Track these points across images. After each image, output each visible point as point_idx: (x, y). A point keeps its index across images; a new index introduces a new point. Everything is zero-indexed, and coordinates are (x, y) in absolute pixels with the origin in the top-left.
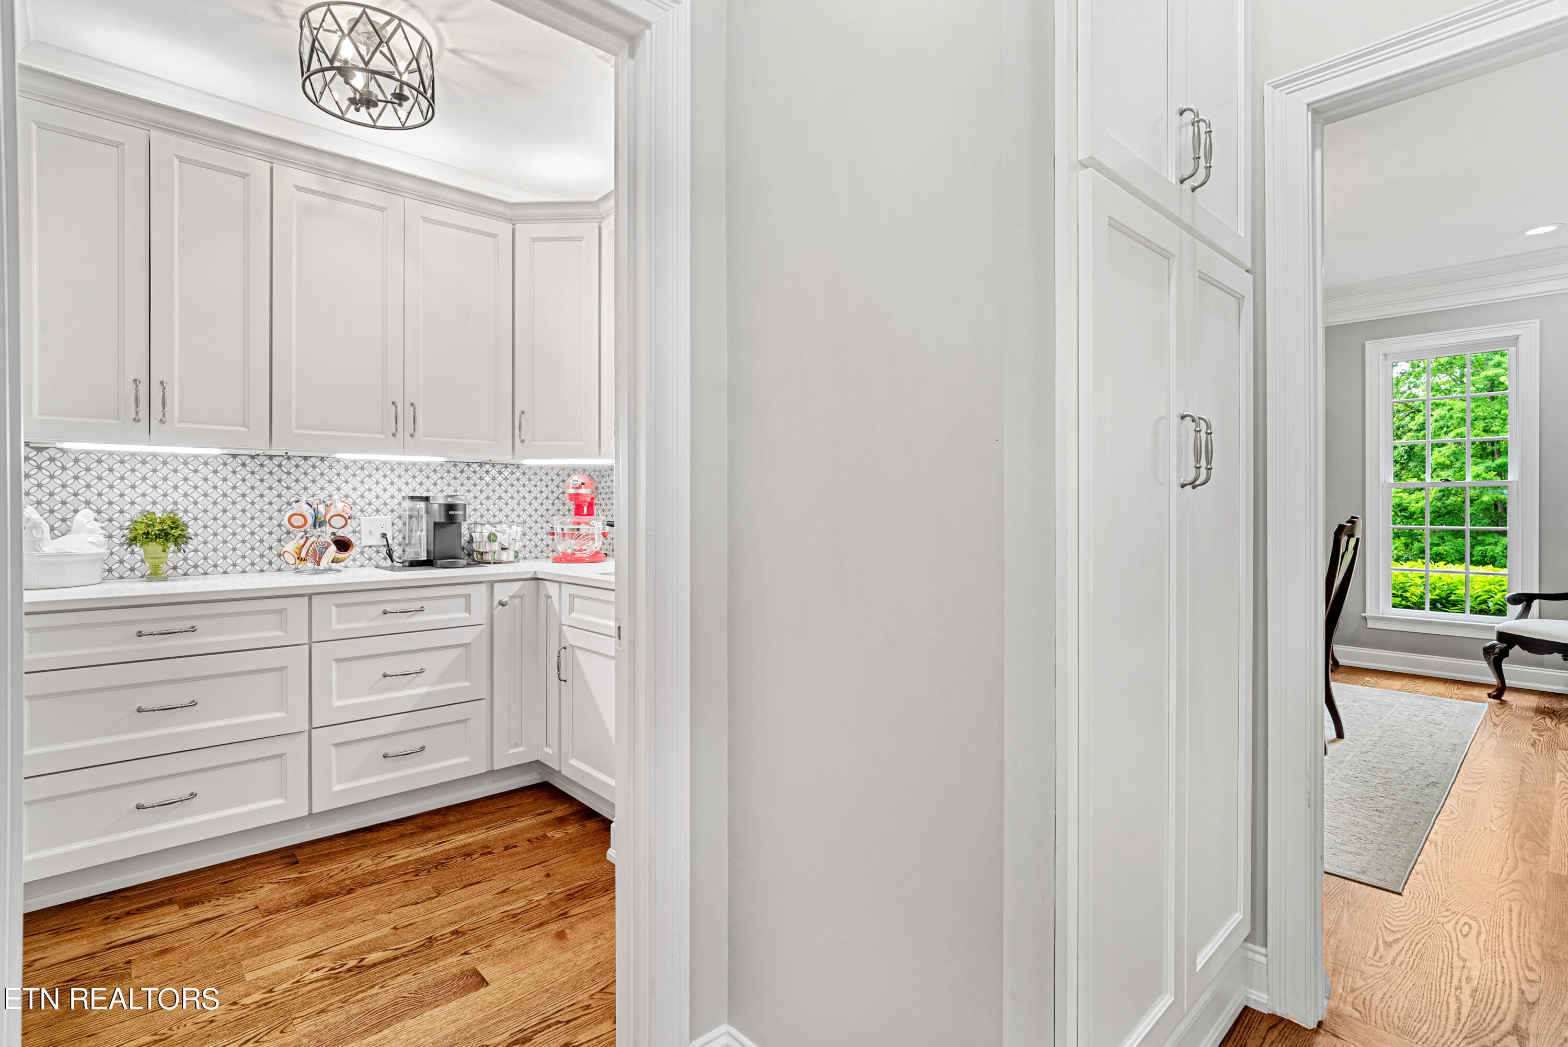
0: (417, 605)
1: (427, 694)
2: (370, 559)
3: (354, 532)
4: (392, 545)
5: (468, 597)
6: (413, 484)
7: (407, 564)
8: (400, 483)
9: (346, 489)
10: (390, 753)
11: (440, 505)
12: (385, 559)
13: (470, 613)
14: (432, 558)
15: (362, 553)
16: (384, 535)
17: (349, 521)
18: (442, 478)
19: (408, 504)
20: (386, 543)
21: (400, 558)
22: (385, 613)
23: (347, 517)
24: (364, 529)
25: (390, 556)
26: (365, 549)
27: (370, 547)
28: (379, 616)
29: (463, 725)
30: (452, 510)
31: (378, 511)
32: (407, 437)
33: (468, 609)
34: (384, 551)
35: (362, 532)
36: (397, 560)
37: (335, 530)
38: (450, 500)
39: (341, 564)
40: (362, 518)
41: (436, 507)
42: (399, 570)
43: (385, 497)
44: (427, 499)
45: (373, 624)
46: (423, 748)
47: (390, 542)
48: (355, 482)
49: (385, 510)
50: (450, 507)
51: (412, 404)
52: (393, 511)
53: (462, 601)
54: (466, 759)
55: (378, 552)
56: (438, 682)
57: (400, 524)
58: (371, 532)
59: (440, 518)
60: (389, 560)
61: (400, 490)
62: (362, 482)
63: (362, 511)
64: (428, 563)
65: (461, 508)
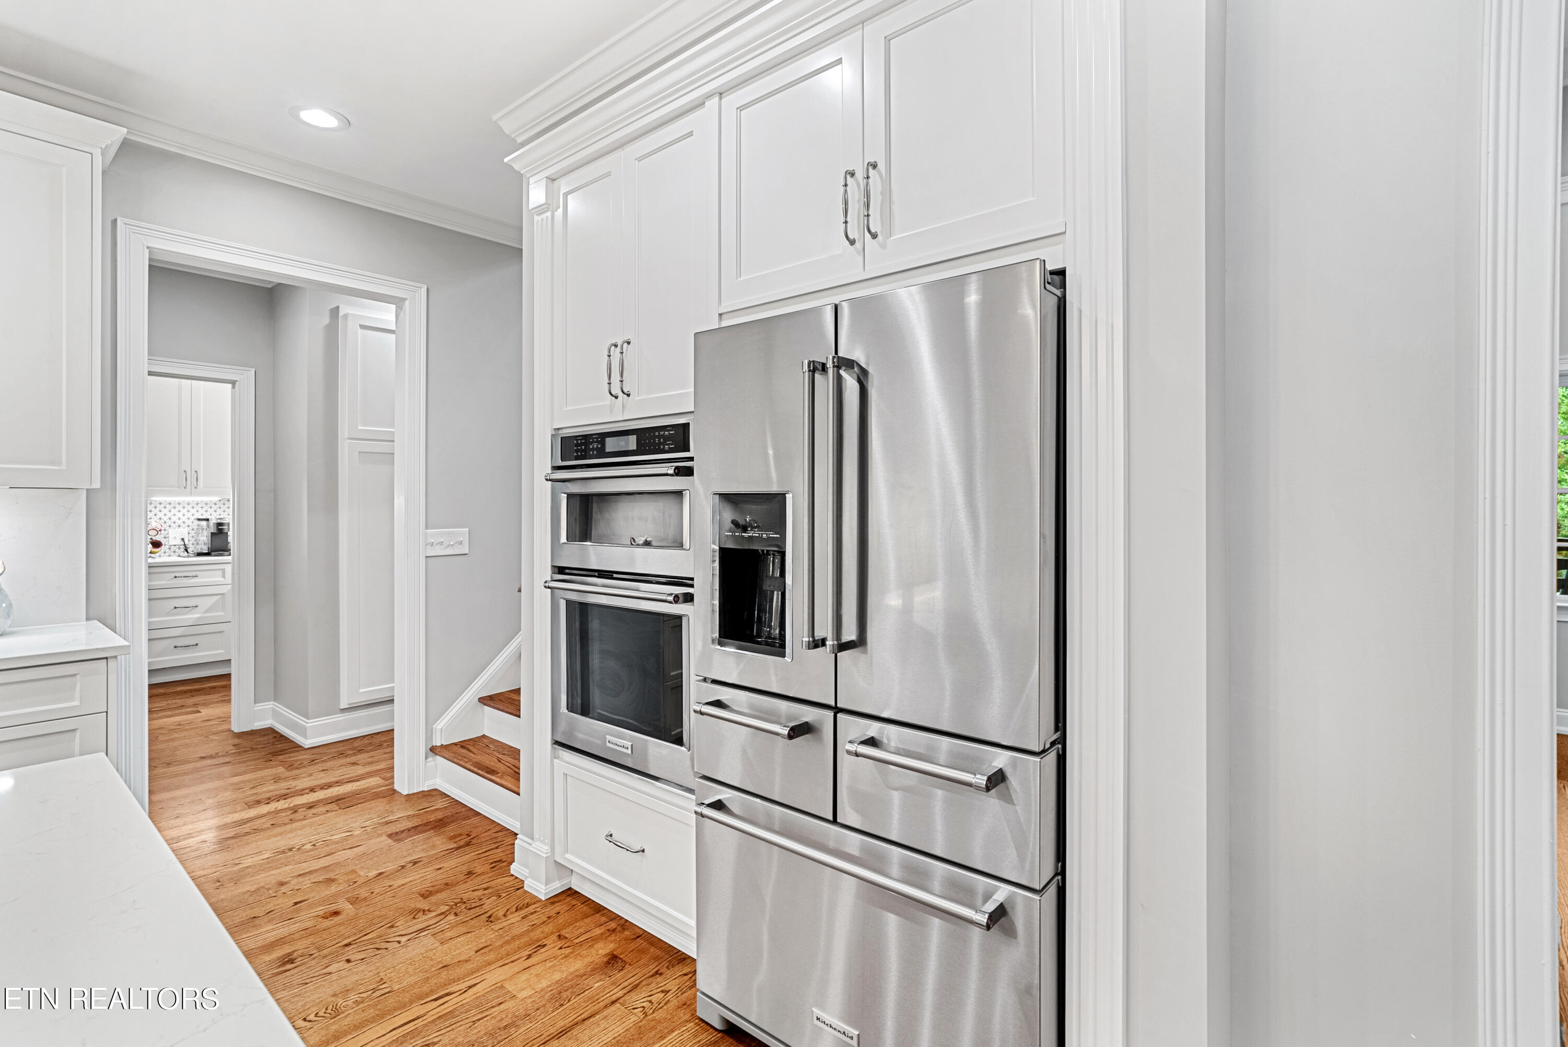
0: (194, 574)
1: (199, 618)
2: (174, 552)
3: (165, 537)
4: (188, 545)
5: (223, 570)
6: (201, 511)
7: (196, 555)
8: (193, 511)
9: (160, 515)
10: (178, 645)
11: (214, 523)
12: (184, 552)
13: (225, 578)
14: (210, 551)
15: (170, 549)
16: (183, 539)
17: (159, 532)
18: (220, 508)
19: (197, 522)
20: (183, 544)
21: (193, 551)
22: (176, 577)
23: (158, 530)
24: (171, 536)
25: (186, 550)
26: (171, 547)
27: (175, 545)
28: (173, 578)
29: (220, 634)
30: (220, 526)
31: (179, 526)
32: (193, 488)
33: (224, 576)
34: (183, 547)
35: (170, 538)
36: (192, 553)
37: (151, 537)
38: (219, 521)
39: (157, 554)
40: (170, 530)
41: (212, 524)
42: (192, 557)
43: (184, 519)
44: (208, 520)
45: (168, 582)
46: (197, 645)
47: (186, 543)
48: (166, 511)
49: (184, 526)
50: (220, 524)
51: (196, 472)
52: (189, 526)
53: (220, 572)
54: (223, 651)
55: (179, 548)
56: (206, 612)
57: (192, 533)
58: (175, 538)
59: (214, 530)
60: (186, 553)
61: (193, 515)
62: (170, 511)
63: (170, 526)
64: (208, 554)
65: (227, 525)
